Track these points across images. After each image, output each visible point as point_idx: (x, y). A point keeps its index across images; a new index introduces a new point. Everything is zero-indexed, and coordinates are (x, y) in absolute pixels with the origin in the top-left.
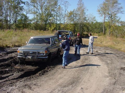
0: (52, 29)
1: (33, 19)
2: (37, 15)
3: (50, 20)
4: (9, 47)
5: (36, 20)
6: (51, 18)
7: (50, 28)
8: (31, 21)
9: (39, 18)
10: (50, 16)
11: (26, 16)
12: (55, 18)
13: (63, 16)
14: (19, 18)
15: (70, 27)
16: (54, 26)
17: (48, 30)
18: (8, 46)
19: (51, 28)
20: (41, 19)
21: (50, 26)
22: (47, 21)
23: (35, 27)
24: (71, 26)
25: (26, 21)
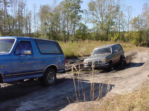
1: (93, 29)
2: (98, 24)
3: (112, 29)
4: (80, 57)
5: (96, 30)
6: (112, 27)
7: (112, 38)
8: (90, 30)
9: (99, 27)
10: (112, 25)
11: (85, 26)
12: (118, 26)
13: (127, 24)
14: (77, 28)
15: (135, 35)
16: (116, 36)
17: (111, 39)
18: (80, 55)
19: (114, 38)
20: (102, 28)
21: (113, 36)
22: (109, 30)
23: (96, 37)
24: (136, 34)
25: (85, 31)
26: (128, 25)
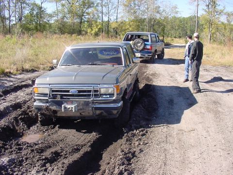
0: (93, 32)
1: (56, 14)
2: (63, 5)
3: (88, 14)
5: (60, 16)
6: (90, 10)
7: (89, 30)
8: (51, 16)
9: (66, 10)
10: (89, 7)
11: (41, 8)
13: (115, 6)
14: (26, 12)
15: (130, 26)
16: (97, 26)
17: (86, 33)
19: (92, 30)
20: (70, 12)
21: (90, 26)
22: (83, 15)
23: (60, 29)
24: (131, 23)
25: (41, 17)
26: (117, 8)
